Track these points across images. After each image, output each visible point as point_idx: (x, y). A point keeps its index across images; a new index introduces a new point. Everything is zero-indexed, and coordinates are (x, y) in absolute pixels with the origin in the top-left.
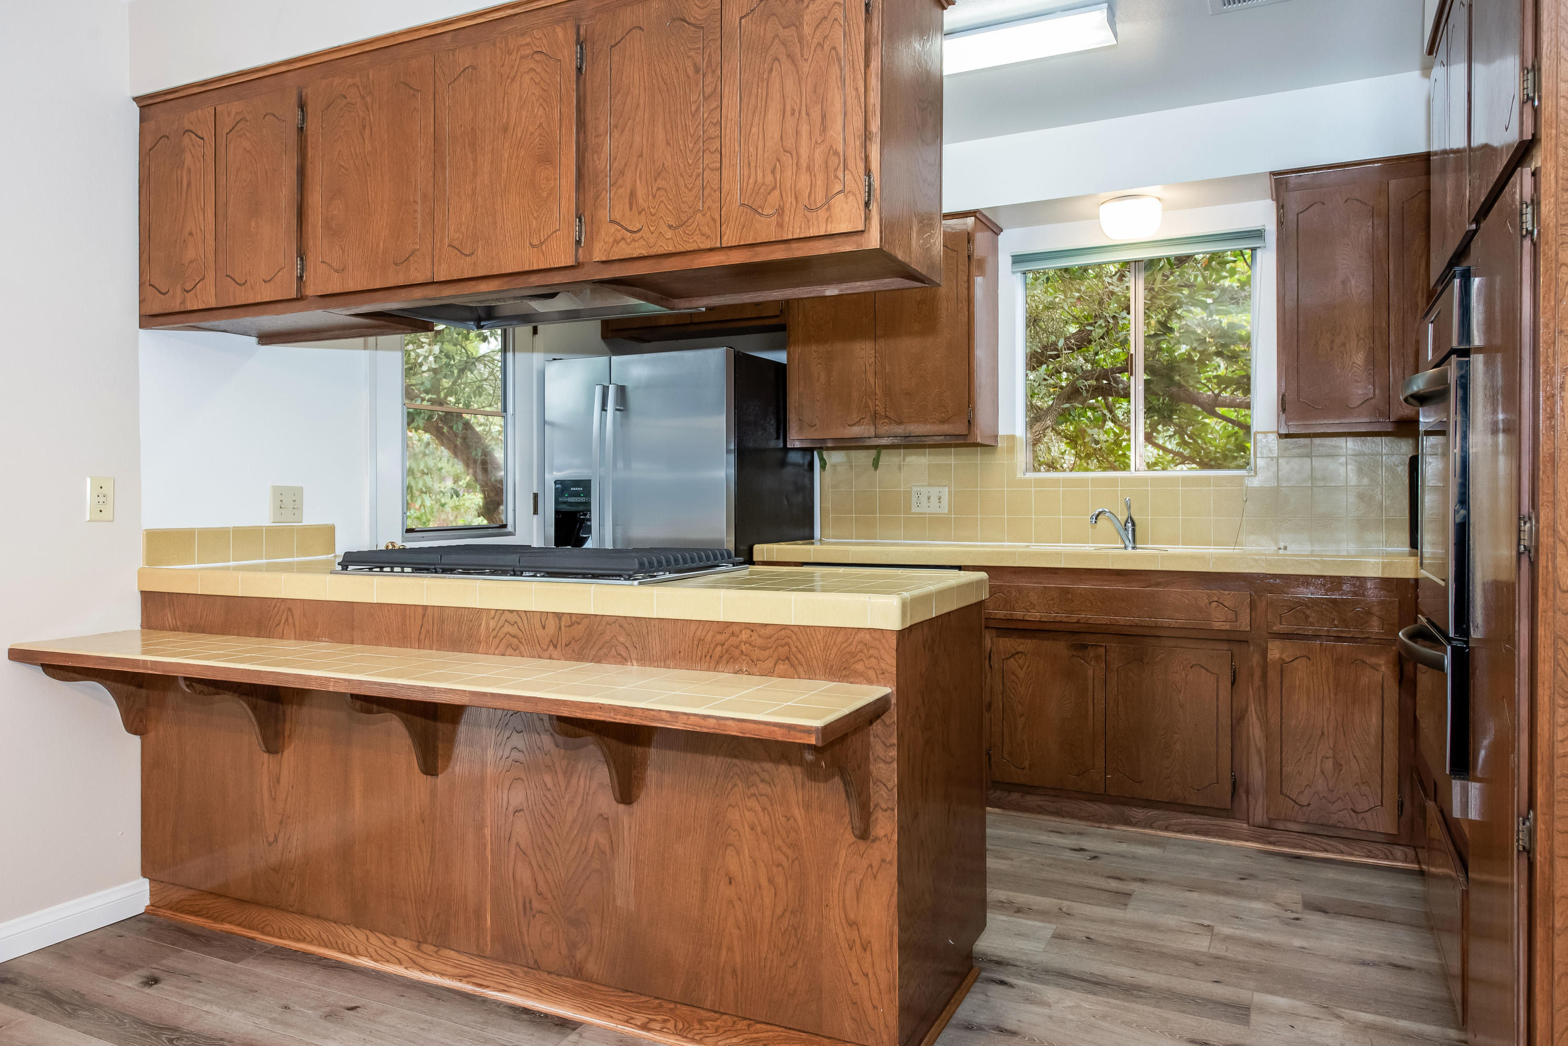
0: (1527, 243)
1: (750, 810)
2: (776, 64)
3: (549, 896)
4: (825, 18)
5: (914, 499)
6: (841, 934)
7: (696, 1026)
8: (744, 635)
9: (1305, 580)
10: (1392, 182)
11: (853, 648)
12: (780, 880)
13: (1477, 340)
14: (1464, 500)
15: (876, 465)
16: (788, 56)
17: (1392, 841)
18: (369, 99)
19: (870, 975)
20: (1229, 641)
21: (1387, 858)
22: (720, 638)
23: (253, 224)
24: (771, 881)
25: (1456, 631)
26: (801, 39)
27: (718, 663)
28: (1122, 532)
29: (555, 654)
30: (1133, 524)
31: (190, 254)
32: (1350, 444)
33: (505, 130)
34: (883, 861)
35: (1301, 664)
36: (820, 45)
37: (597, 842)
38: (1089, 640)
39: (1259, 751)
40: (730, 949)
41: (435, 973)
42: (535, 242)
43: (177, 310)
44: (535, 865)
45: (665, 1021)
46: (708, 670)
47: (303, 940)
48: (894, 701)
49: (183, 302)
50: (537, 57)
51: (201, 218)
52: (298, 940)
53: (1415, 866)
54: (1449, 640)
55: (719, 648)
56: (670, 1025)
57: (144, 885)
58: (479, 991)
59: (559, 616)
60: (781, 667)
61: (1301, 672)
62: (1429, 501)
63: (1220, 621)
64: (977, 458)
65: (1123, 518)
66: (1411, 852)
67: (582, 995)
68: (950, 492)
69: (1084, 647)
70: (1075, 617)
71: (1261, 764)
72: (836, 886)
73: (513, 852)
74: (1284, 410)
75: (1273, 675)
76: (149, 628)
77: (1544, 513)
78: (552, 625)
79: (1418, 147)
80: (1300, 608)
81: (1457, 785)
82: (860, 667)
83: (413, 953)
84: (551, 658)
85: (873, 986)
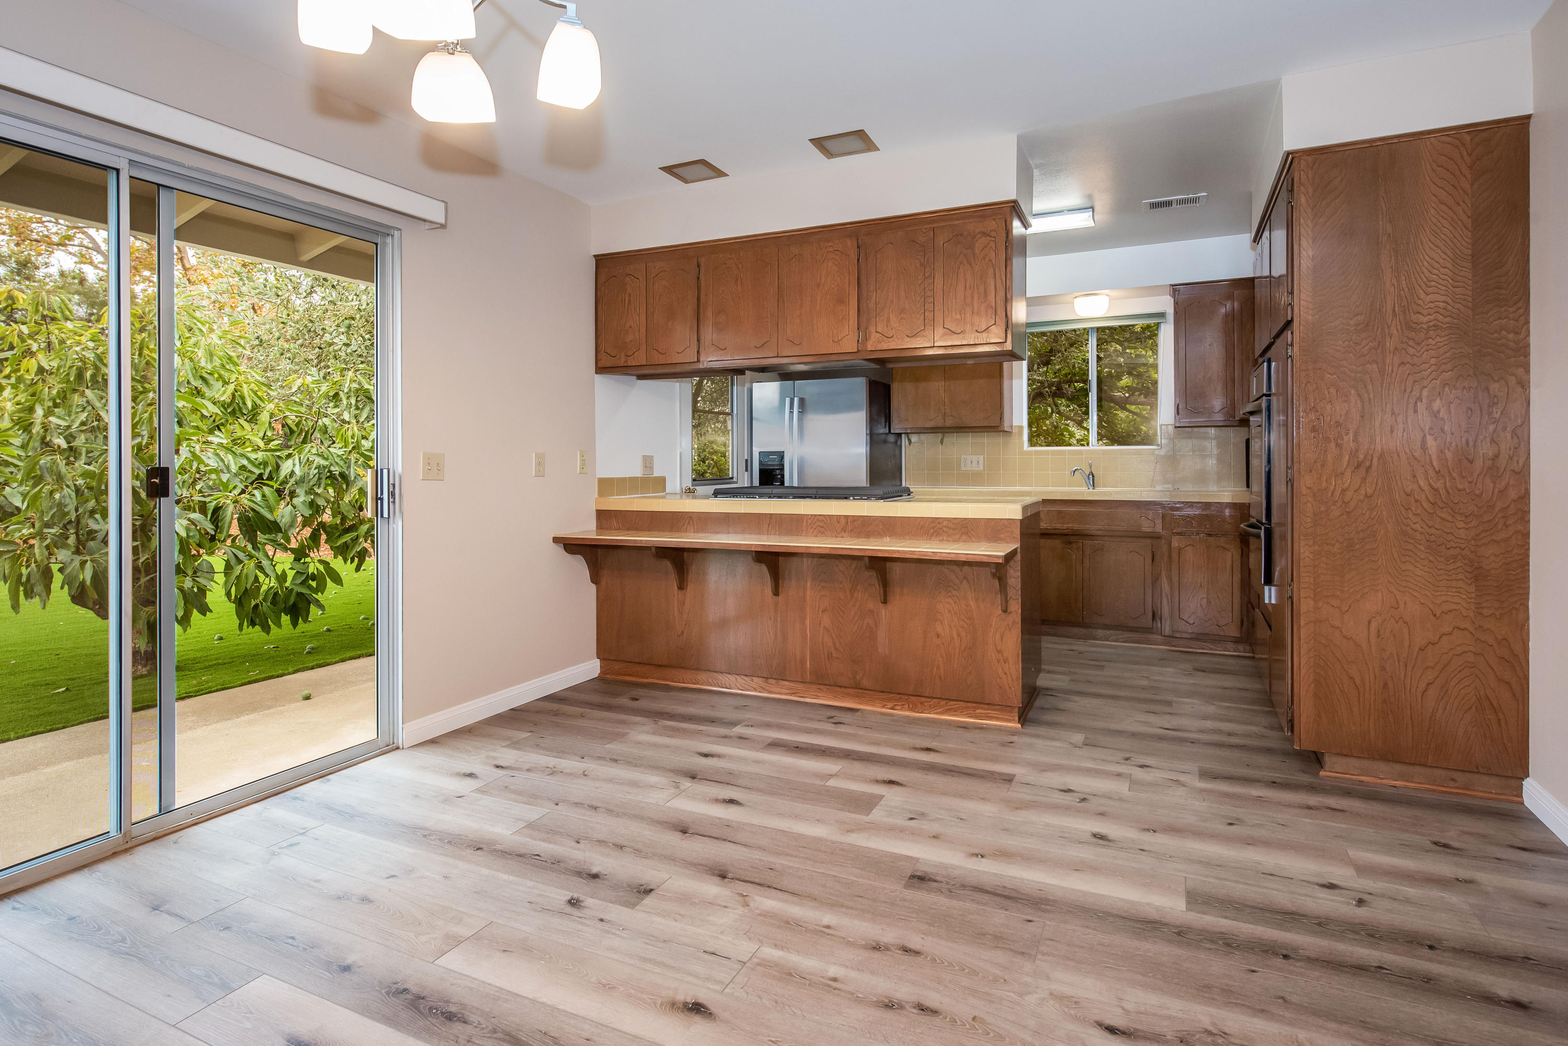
0: (1290, 360)
1: (948, 603)
2: (962, 265)
3: (842, 650)
4: (986, 247)
5: (962, 463)
6: (994, 656)
7: (919, 705)
8: (945, 524)
9: (1191, 504)
10: (1236, 292)
11: (999, 528)
12: (963, 634)
13: (1273, 391)
14: (1269, 461)
15: (942, 442)
16: (968, 262)
17: (1237, 641)
18: (740, 266)
19: (1008, 673)
20: (1151, 537)
21: (1235, 651)
22: (932, 525)
23: (670, 324)
24: (959, 635)
25: (1266, 520)
26: (974, 254)
27: (931, 536)
28: (1087, 480)
29: (844, 535)
30: (1093, 476)
31: (630, 337)
32: (1212, 431)
33: (819, 286)
34: (1014, 622)
35: (1189, 549)
36: (984, 258)
37: (868, 624)
38: (1072, 538)
39: (1167, 596)
40: (938, 667)
41: (776, 693)
42: (836, 340)
43: (622, 365)
44: (834, 636)
45: (903, 705)
46: (926, 540)
47: (698, 683)
48: (1019, 550)
49: (626, 362)
50: (837, 253)
51: (638, 319)
52: (694, 684)
53: (1251, 655)
54: (1262, 524)
55: (932, 530)
56: (906, 706)
57: (597, 662)
58: (802, 700)
59: (847, 517)
60: (964, 537)
61: (1190, 555)
62: (1254, 462)
63: (1146, 527)
64: (1000, 439)
65: (1087, 473)
66: (1248, 648)
67: (858, 697)
68: (984, 458)
69: (1070, 543)
70: (1066, 526)
71: (1168, 602)
72: (991, 635)
73: (821, 632)
74: (1178, 414)
75: (1175, 555)
76: (602, 529)
77: (1296, 466)
78: (843, 521)
79: (1249, 274)
80: (1188, 520)
81: (1266, 588)
82: (1002, 536)
83: (763, 684)
84: (842, 537)
85: (1010, 679)
